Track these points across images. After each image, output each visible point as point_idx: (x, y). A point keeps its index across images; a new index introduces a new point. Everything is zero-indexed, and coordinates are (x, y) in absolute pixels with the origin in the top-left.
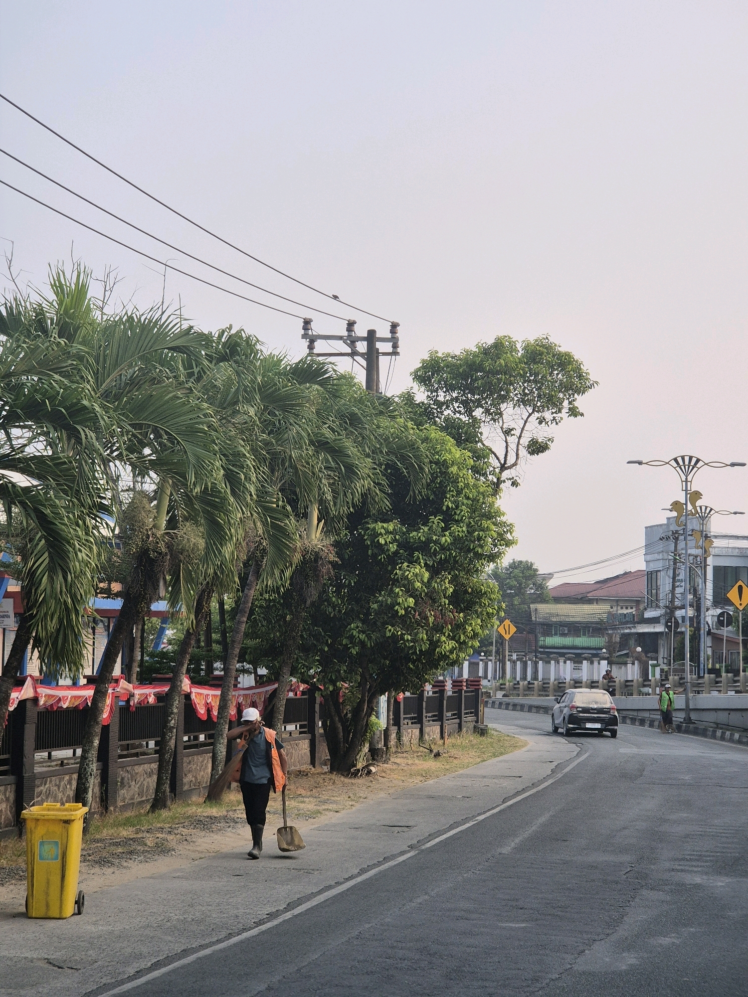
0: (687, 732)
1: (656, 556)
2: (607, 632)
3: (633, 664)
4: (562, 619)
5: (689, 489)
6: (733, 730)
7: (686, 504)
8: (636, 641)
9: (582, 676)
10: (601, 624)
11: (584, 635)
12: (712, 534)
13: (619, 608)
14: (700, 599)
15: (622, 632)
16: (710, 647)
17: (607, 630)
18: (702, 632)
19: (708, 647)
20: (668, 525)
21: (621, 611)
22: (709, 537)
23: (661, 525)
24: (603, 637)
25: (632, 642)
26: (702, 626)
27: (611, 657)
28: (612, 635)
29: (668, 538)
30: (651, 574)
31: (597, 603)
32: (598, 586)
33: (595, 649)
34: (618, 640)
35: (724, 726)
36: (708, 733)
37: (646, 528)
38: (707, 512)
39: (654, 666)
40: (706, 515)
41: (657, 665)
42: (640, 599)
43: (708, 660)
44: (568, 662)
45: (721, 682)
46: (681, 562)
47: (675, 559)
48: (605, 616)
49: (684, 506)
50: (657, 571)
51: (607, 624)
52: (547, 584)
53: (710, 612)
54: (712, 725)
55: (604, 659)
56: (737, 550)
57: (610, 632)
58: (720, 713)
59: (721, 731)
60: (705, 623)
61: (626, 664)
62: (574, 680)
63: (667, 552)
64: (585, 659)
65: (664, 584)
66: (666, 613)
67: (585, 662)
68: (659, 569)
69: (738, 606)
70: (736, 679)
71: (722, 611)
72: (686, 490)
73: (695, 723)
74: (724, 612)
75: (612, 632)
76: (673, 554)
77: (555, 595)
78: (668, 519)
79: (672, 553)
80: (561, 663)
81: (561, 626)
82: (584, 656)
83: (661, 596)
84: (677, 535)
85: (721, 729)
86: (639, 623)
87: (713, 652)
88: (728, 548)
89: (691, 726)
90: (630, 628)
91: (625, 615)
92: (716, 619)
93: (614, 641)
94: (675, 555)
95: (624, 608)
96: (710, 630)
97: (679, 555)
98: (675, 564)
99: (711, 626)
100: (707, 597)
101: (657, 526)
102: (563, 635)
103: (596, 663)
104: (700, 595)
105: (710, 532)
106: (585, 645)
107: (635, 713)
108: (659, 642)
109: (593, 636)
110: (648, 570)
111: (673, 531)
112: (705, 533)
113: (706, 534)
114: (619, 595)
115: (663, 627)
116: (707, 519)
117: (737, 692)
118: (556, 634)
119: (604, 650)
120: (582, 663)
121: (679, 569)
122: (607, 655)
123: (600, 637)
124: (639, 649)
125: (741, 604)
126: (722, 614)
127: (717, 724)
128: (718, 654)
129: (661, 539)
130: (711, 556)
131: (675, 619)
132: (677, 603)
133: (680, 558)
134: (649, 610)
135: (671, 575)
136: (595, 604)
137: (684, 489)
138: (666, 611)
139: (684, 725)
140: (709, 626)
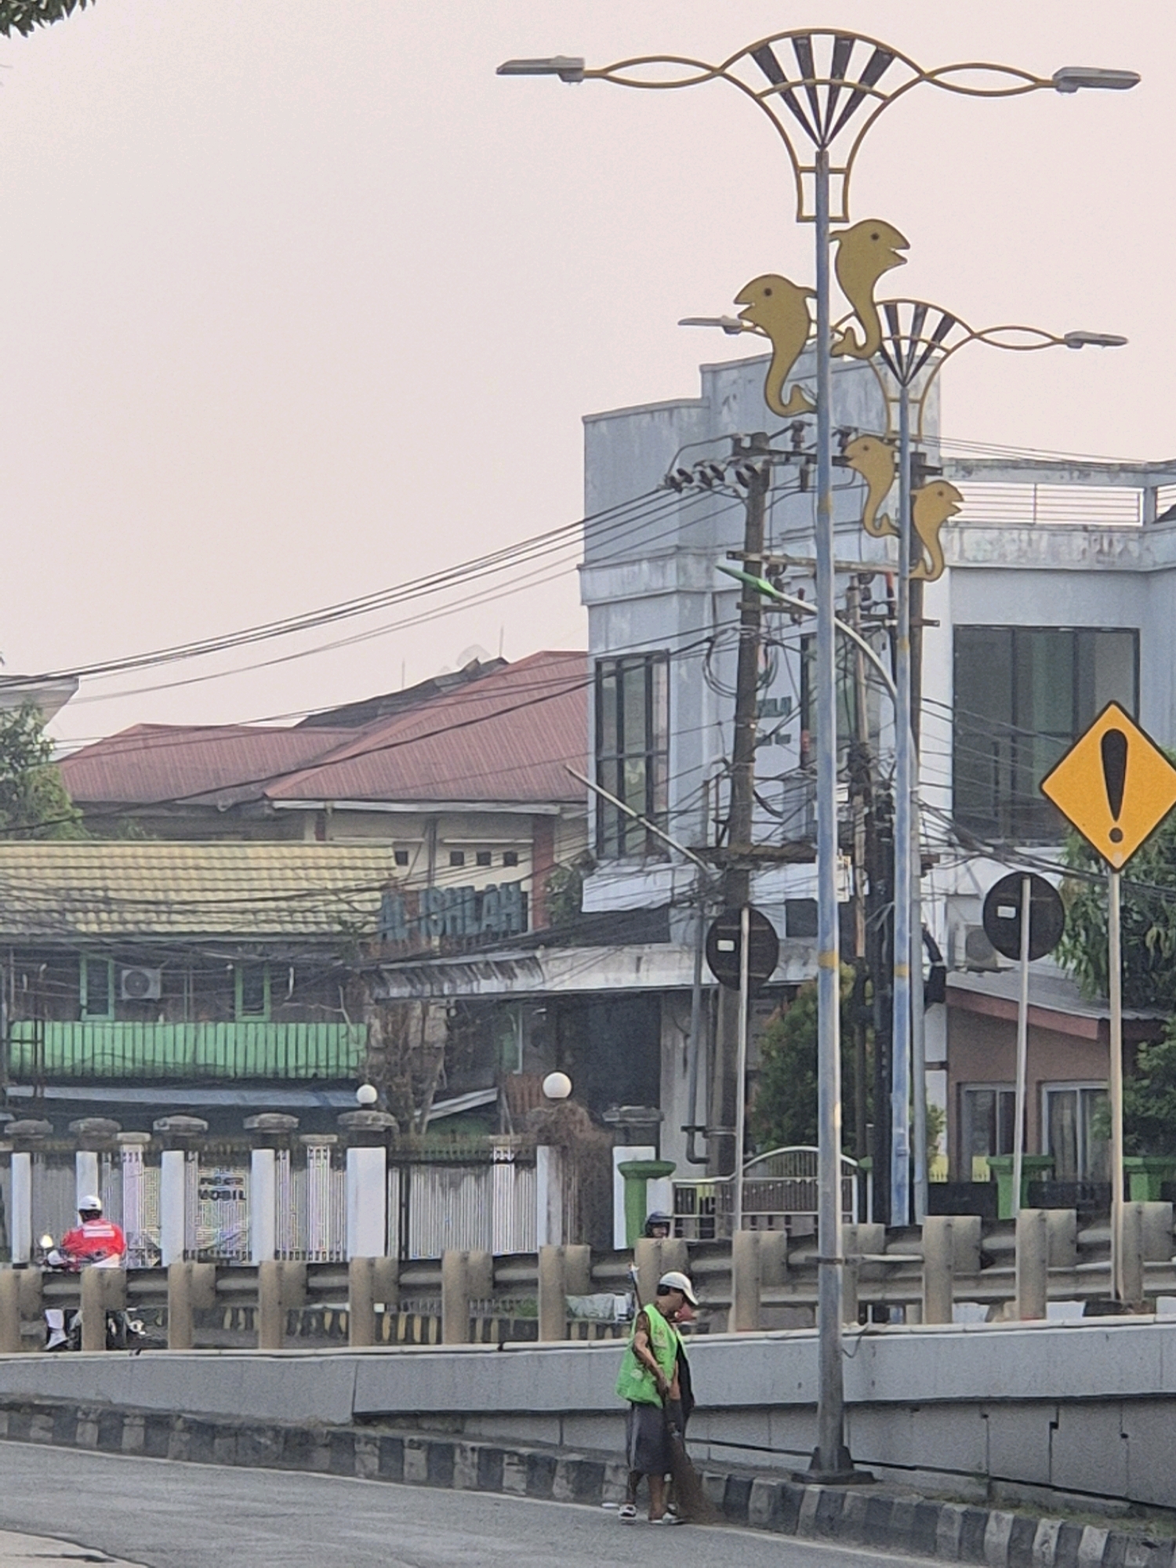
0: (829, 1525)
1: (645, 576)
2: (380, 993)
3: (524, 1162)
4: (134, 920)
5: (835, 210)
6: (1072, 1509)
7: (821, 294)
8: (535, 1037)
9: (247, 1232)
10: (347, 948)
11: (253, 1005)
12: (945, 453)
13: (443, 859)
14: (888, 805)
15: (463, 989)
16: (943, 1065)
17: (383, 983)
18: (901, 985)
19: (929, 1066)
20: (708, 404)
21: (450, 880)
22: (935, 471)
23: (671, 408)
24: (358, 1020)
25: (514, 1046)
26: (901, 953)
27: (404, 1126)
28: (407, 1009)
29: (711, 477)
30: (619, 674)
31: (321, 835)
32: (328, 738)
33: (314, 1083)
34: (438, 1033)
35: (1026, 1492)
36: (941, 1529)
37: (590, 421)
38: (928, 331)
39: (641, 1174)
40: (921, 348)
41: (659, 1170)
42: (554, 810)
43: (930, 1133)
44: (172, 1158)
45: (1009, 1254)
46: (780, 606)
47: (751, 592)
48: (369, 902)
49: (812, 304)
50: (650, 660)
51: (375, 952)
52: (47, 733)
53: (941, 878)
54: (960, 1484)
55: (368, 1138)
56: (1079, 541)
57: (394, 992)
58: (1005, 1423)
59: (1009, 1516)
60: (918, 936)
61: (482, 1162)
62: (203, 1257)
63: (706, 554)
64: (265, 1140)
65: (691, 731)
66: (703, 889)
67: (262, 1158)
68: (660, 646)
69: (1104, 845)
70: (1088, 1236)
71: (1008, 872)
72: (821, 218)
73: (869, 1478)
74: (1019, 877)
75: (406, 991)
76: (738, 566)
77: (93, 791)
78: (711, 372)
79: (733, 555)
80: (134, 1167)
81: (126, 960)
82: (254, 1122)
83: (674, 793)
84: (758, 464)
85: (1013, 1504)
86: (550, 941)
87: (957, 1092)
88: (1031, 527)
89: (853, 1492)
90: (505, 969)
91: (478, 897)
92: (975, 915)
93: (414, 1041)
94: (751, 568)
95: (470, 859)
96: (938, 973)
97: (773, 572)
98: (750, 615)
99: (944, 953)
100: (926, 795)
101: (650, 410)
102: (140, 1009)
103: (319, 1165)
104: (886, 785)
105: (936, 442)
106: (260, 1061)
107: (549, 1433)
108: (666, 1042)
109: (300, 1017)
110: (600, 651)
111: (737, 441)
112: (911, 447)
113: (918, 456)
114: (443, 791)
115: (689, 961)
116: (926, 371)
117: (1096, 1306)
118: (97, 1006)
119: (368, 1093)
120: (248, 1163)
121: (772, 643)
122: (385, 1120)
123: (340, 1019)
124: (558, 1084)
125: (1116, 835)
126: (1005, 892)
127: (990, 1480)
128: (984, 1101)
129: (673, 484)
130: (947, 571)
131: (756, 917)
132: (764, 830)
133: (779, 586)
134: (606, 867)
135: (730, 680)
136: (310, 837)
137: (810, 210)
138: (703, 877)
139: (816, 1488)
140: (934, 955)
